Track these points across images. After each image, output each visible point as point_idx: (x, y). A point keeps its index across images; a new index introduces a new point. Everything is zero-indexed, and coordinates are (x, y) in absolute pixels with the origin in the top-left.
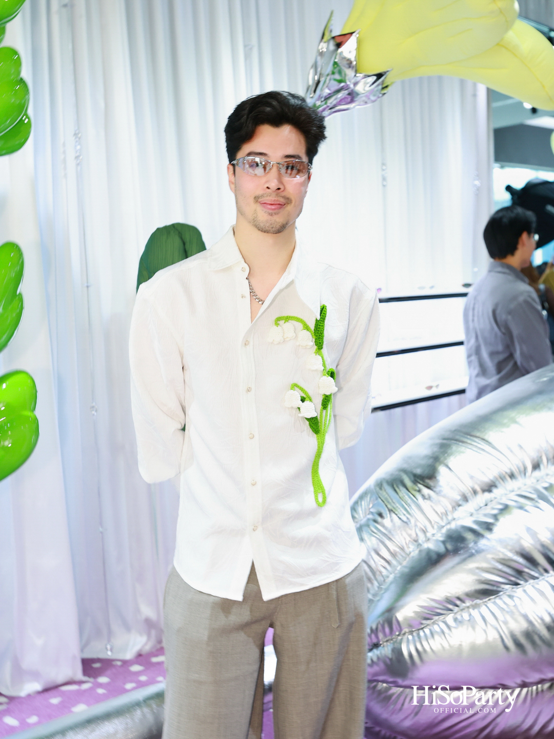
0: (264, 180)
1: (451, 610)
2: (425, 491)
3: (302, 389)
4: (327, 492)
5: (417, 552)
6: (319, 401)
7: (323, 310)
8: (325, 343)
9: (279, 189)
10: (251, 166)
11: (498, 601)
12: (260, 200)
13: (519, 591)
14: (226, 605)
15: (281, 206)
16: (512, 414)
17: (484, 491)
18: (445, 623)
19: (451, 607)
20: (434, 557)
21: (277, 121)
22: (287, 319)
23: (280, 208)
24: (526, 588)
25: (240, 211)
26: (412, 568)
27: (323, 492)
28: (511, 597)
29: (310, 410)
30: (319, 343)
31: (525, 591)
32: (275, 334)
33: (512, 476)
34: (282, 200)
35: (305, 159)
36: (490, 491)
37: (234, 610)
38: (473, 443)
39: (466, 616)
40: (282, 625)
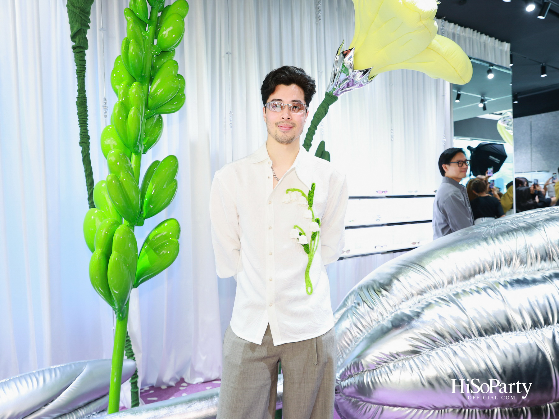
0: (280, 114)
1: (393, 361)
2: (384, 292)
3: (300, 229)
4: (313, 287)
5: (377, 325)
6: (310, 235)
7: (313, 186)
8: (313, 204)
9: (289, 119)
10: (273, 107)
11: (420, 357)
12: (278, 125)
13: (433, 353)
14: (252, 346)
15: (290, 128)
16: (439, 252)
17: (418, 294)
18: (388, 367)
19: (392, 358)
20: (385, 329)
21: (288, 82)
22: (293, 190)
23: (290, 129)
24: (438, 351)
25: (269, 132)
27: (311, 287)
28: (428, 356)
30: (311, 204)
31: (437, 353)
32: (286, 198)
33: (435, 287)
34: (291, 125)
35: (303, 102)
36: (421, 295)
37: (257, 349)
38: (415, 268)
39: (400, 364)
40: (285, 361)
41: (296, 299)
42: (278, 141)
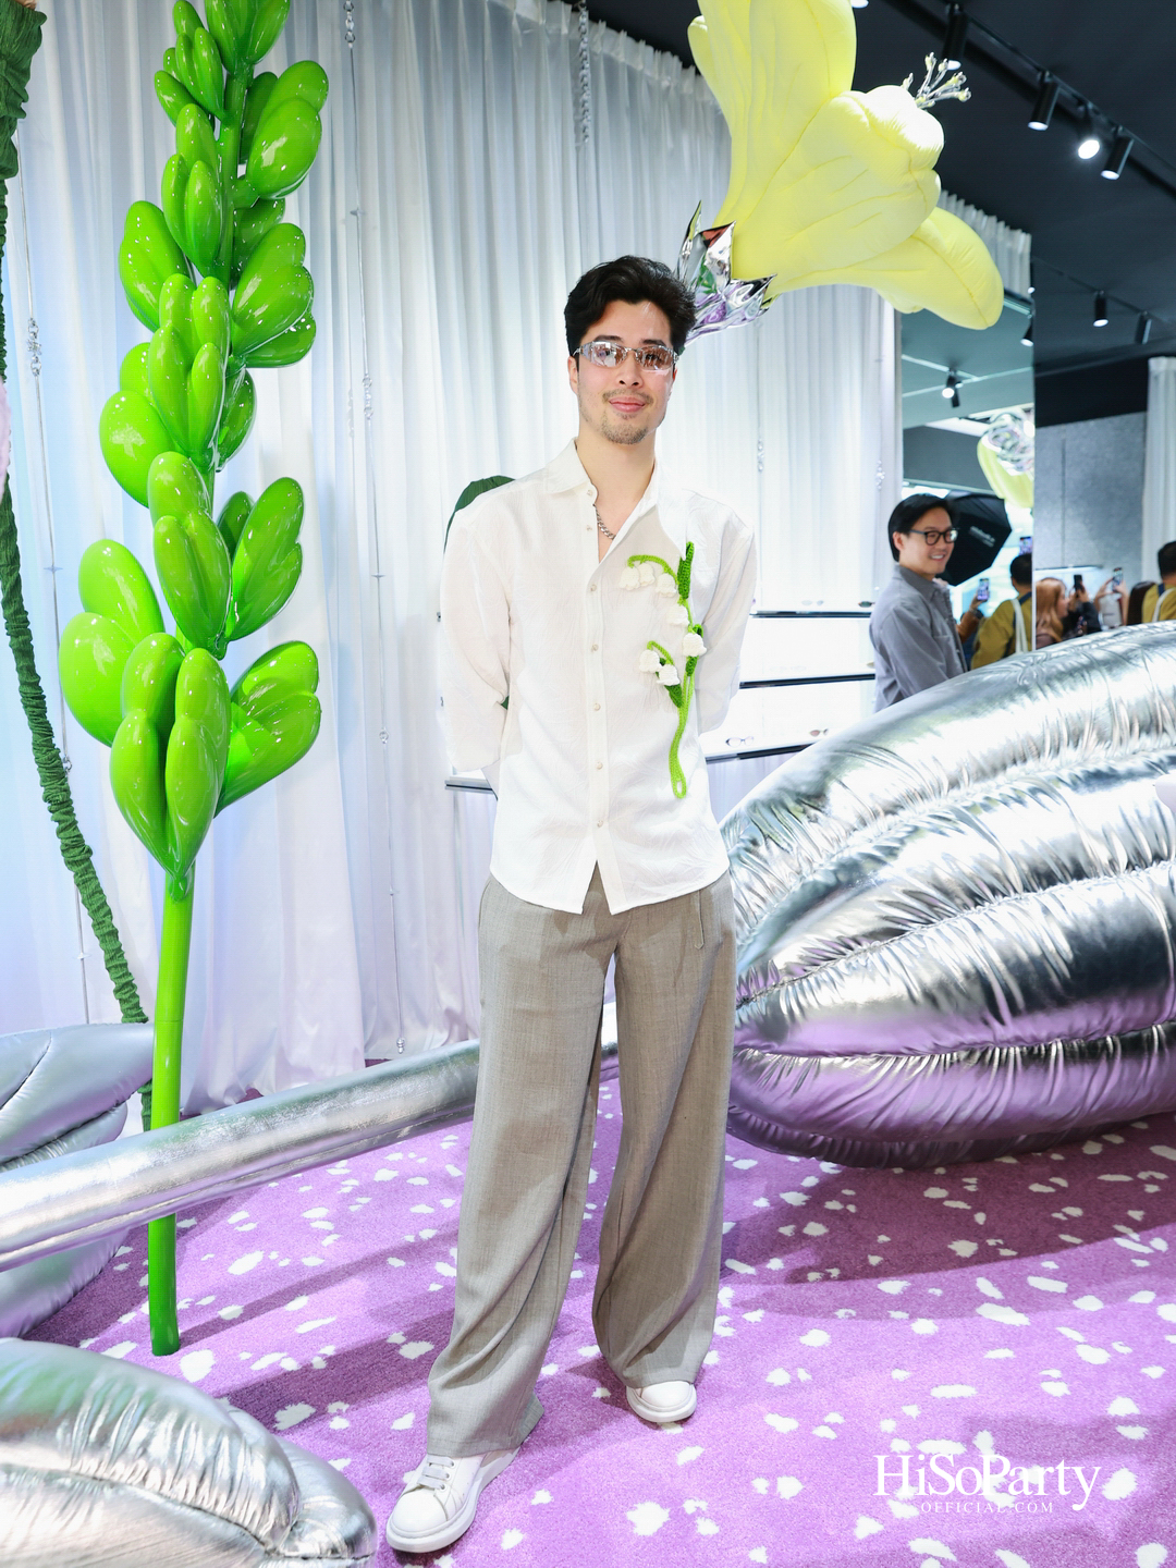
0: (617, 372)
1: (844, 954)
2: (813, 812)
3: (661, 649)
4: (687, 781)
5: (799, 885)
6: (682, 664)
7: (689, 548)
8: (691, 591)
9: (636, 384)
10: (599, 355)
11: (903, 942)
12: (610, 398)
13: (930, 931)
14: (561, 919)
15: (639, 406)
16: (924, 720)
17: (887, 812)
18: (836, 970)
19: (843, 949)
20: (821, 888)
21: (634, 295)
22: (644, 559)
23: (637, 410)
24: (939, 927)
25: (585, 416)
26: (794, 904)
27: (683, 780)
28: (920, 937)
29: (671, 676)
30: (684, 590)
31: (938, 930)
32: (629, 576)
33: (923, 796)
34: (640, 399)
35: (669, 348)
36: (893, 813)
37: (572, 925)
38: (876, 755)
39: (862, 961)
40: (633, 948)
41: (656, 809)
42: (609, 439)
